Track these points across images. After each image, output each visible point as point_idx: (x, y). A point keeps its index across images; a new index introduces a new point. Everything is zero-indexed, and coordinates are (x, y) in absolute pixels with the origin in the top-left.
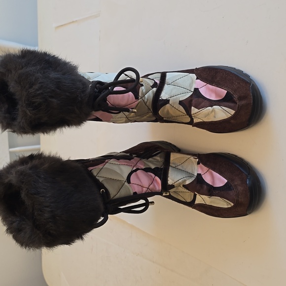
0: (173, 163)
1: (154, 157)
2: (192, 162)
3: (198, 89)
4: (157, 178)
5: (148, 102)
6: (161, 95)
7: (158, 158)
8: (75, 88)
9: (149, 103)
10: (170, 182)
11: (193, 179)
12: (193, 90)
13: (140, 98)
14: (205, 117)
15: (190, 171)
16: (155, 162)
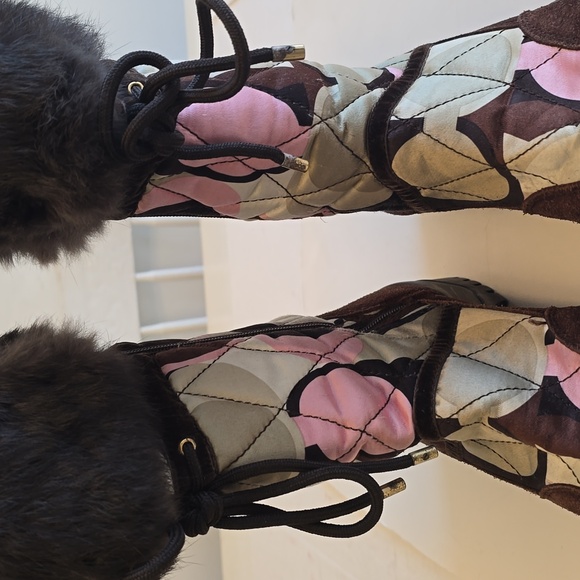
0: (464, 343)
1: (406, 326)
2: (528, 336)
3: (528, 72)
4: (400, 396)
5: (350, 132)
6: (397, 108)
7: (416, 328)
8: (35, 80)
9: (356, 138)
10: (443, 409)
11: (527, 396)
12: (509, 79)
13: (316, 119)
14: (558, 167)
15: (518, 369)
16: (406, 341)
